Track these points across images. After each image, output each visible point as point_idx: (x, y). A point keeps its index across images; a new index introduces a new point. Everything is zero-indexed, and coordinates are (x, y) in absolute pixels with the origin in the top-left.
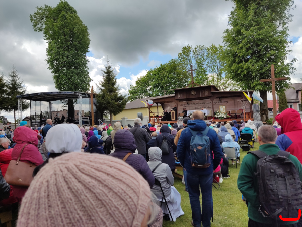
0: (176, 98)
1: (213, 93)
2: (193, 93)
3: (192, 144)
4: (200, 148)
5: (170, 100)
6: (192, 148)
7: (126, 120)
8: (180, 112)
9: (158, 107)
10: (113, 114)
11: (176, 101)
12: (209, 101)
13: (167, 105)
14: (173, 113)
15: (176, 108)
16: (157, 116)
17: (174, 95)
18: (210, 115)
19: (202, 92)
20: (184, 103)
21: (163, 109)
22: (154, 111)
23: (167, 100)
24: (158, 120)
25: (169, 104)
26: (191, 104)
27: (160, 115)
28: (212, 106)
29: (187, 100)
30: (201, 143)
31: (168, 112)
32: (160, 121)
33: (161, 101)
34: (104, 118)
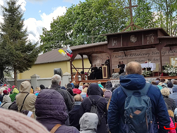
0: (109, 47)
1: (160, 39)
2: (133, 39)
3: (127, 108)
4: (137, 112)
5: (100, 49)
6: (128, 113)
7: (37, 79)
8: (115, 66)
9: (83, 59)
10: (18, 71)
11: (109, 51)
12: (155, 50)
13: (96, 57)
14: (105, 68)
15: (109, 60)
16: (83, 72)
17: (106, 42)
18: (157, 70)
19: (145, 38)
20: (120, 53)
21: (91, 63)
22: (78, 65)
23: (96, 50)
24: (83, 79)
25: (99, 55)
26: (131, 55)
27: (86, 71)
28: (159, 58)
29: (124, 49)
30: (139, 106)
31: (98, 67)
32: (86, 79)
33: (87, 51)
34: (6, 77)
